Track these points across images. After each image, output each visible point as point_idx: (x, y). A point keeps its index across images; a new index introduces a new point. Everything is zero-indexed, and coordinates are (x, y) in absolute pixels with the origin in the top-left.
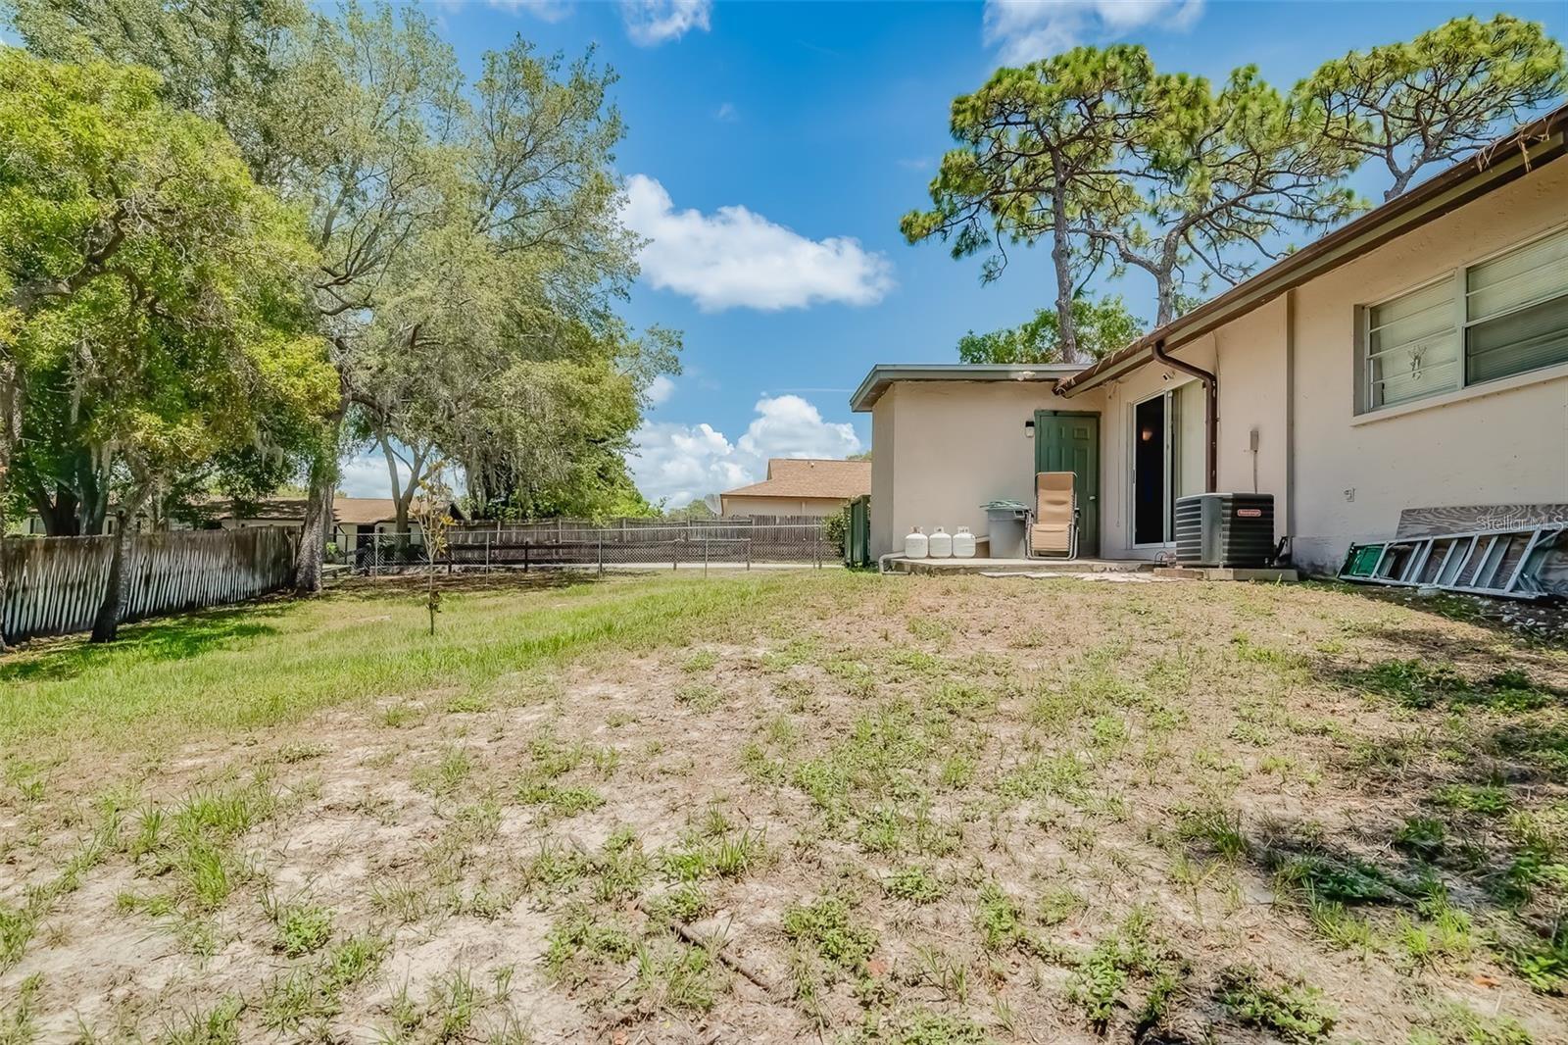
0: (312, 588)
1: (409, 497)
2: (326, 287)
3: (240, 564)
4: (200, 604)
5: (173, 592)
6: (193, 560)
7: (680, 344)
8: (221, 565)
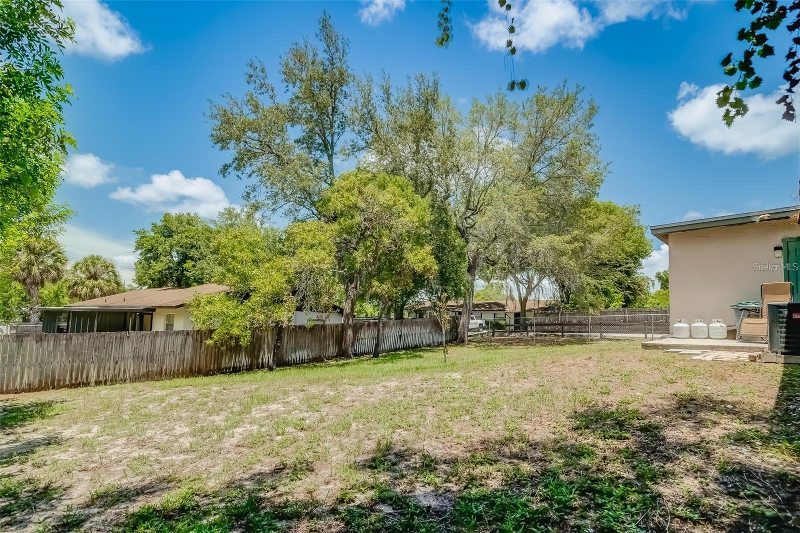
0: (463, 341)
1: (526, 300)
2: (469, 217)
3: (436, 331)
4: (420, 345)
5: (410, 341)
6: (417, 330)
7: (639, 212)
8: (428, 331)
